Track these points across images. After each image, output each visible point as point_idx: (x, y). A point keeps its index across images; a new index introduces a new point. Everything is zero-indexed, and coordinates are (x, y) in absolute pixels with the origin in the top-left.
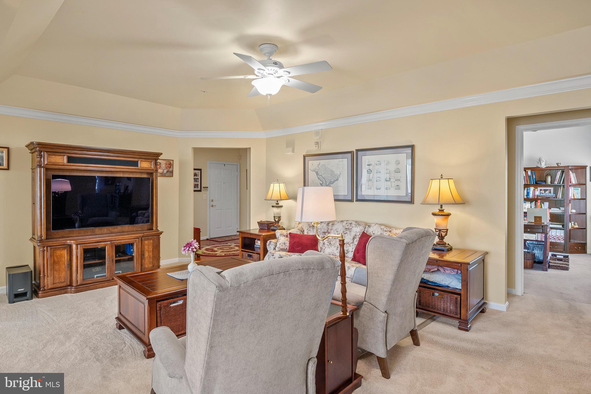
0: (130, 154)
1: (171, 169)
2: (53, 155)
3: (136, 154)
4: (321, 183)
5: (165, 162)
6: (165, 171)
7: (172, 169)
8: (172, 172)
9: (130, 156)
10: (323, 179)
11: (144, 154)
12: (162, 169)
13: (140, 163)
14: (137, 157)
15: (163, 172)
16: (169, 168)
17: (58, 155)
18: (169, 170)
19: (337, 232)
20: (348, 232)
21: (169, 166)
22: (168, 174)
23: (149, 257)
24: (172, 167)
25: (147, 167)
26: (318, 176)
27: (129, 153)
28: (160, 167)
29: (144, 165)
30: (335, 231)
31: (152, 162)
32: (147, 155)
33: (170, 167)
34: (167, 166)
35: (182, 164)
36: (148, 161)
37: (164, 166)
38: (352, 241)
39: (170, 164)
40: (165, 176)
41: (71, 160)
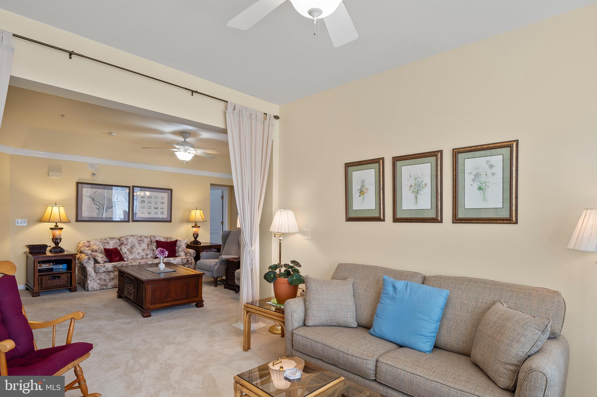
4: (98, 207)
10: (100, 205)
19: (133, 243)
20: (142, 242)
26: (94, 202)
30: (131, 243)
38: (148, 247)
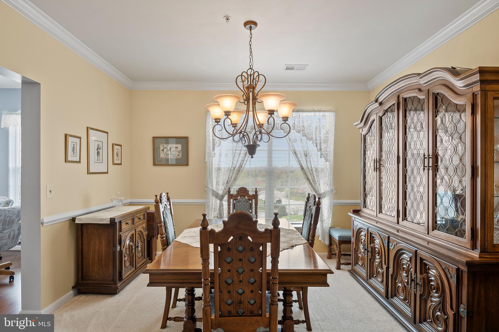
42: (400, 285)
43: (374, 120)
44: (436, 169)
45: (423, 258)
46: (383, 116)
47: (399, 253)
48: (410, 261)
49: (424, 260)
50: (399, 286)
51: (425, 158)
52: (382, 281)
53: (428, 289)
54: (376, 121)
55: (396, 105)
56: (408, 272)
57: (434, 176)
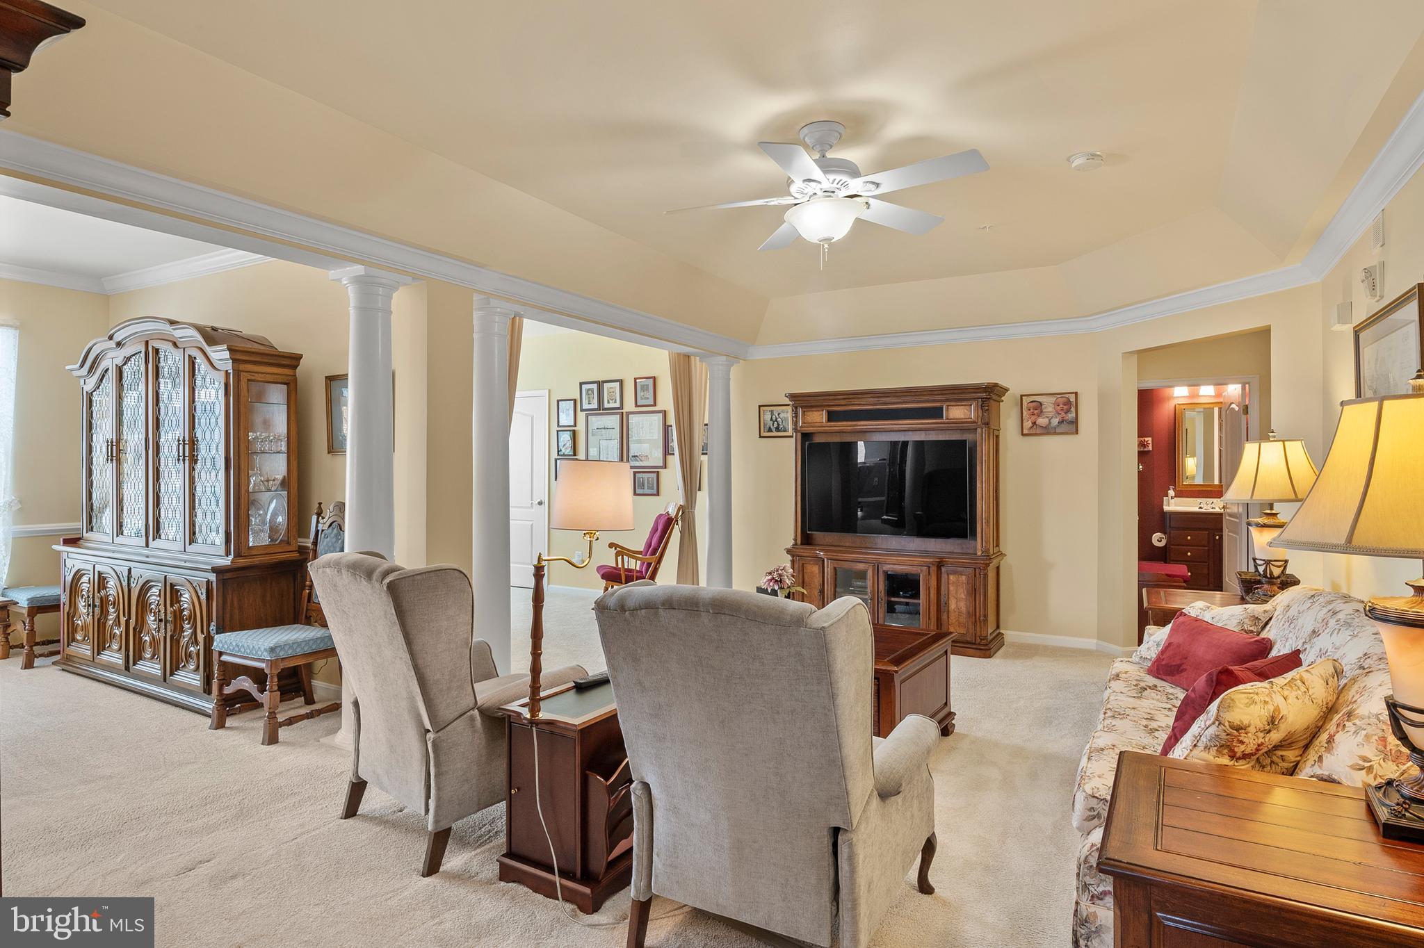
0: (925, 393)
1: (1072, 415)
2: (809, 411)
3: (936, 393)
5: (1053, 399)
6: (1055, 422)
7: (1074, 415)
8: (1075, 422)
9: (926, 398)
11: (952, 391)
12: (1047, 417)
13: (947, 410)
14: (940, 397)
15: (1050, 423)
16: (1065, 413)
17: (816, 411)
18: (1067, 418)
21: (1065, 407)
22: (1064, 428)
23: (959, 612)
24: (1073, 409)
25: (963, 417)
27: (922, 393)
28: (1042, 412)
29: (957, 412)
31: (971, 405)
32: (960, 391)
33: (1068, 411)
34: (1059, 408)
35: (1105, 399)
36: (962, 405)
37: (1050, 409)
39: (1068, 403)
40: (1055, 433)
41: (832, 417)
42: (147, 638)
43: (108, 369)
44: (193, 460)
45: (174, 582)
46: (124, 365)
47: (145, 588)
48: (160, 595)
49: (175, 586)
50: (146, 640)
51: (179, 444)
52: (120, 649)
53: (180, 621)
54: (110, 371)
55: (143, 355)
56: (157, 614)
57: (192, 469)
